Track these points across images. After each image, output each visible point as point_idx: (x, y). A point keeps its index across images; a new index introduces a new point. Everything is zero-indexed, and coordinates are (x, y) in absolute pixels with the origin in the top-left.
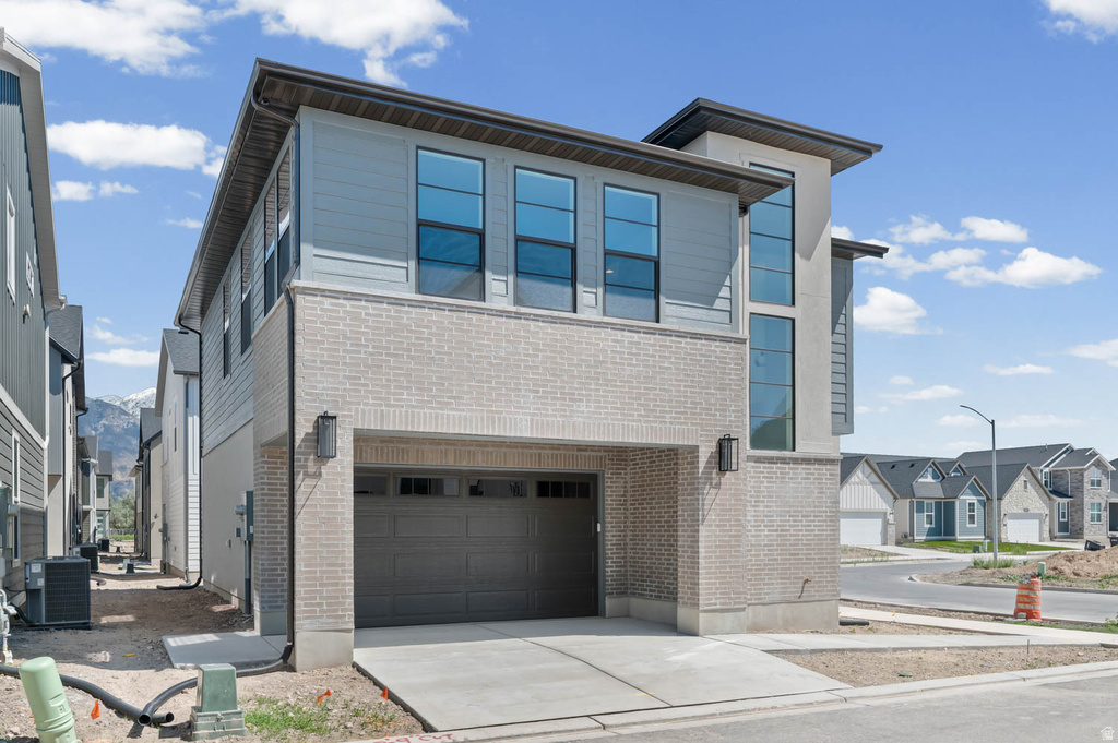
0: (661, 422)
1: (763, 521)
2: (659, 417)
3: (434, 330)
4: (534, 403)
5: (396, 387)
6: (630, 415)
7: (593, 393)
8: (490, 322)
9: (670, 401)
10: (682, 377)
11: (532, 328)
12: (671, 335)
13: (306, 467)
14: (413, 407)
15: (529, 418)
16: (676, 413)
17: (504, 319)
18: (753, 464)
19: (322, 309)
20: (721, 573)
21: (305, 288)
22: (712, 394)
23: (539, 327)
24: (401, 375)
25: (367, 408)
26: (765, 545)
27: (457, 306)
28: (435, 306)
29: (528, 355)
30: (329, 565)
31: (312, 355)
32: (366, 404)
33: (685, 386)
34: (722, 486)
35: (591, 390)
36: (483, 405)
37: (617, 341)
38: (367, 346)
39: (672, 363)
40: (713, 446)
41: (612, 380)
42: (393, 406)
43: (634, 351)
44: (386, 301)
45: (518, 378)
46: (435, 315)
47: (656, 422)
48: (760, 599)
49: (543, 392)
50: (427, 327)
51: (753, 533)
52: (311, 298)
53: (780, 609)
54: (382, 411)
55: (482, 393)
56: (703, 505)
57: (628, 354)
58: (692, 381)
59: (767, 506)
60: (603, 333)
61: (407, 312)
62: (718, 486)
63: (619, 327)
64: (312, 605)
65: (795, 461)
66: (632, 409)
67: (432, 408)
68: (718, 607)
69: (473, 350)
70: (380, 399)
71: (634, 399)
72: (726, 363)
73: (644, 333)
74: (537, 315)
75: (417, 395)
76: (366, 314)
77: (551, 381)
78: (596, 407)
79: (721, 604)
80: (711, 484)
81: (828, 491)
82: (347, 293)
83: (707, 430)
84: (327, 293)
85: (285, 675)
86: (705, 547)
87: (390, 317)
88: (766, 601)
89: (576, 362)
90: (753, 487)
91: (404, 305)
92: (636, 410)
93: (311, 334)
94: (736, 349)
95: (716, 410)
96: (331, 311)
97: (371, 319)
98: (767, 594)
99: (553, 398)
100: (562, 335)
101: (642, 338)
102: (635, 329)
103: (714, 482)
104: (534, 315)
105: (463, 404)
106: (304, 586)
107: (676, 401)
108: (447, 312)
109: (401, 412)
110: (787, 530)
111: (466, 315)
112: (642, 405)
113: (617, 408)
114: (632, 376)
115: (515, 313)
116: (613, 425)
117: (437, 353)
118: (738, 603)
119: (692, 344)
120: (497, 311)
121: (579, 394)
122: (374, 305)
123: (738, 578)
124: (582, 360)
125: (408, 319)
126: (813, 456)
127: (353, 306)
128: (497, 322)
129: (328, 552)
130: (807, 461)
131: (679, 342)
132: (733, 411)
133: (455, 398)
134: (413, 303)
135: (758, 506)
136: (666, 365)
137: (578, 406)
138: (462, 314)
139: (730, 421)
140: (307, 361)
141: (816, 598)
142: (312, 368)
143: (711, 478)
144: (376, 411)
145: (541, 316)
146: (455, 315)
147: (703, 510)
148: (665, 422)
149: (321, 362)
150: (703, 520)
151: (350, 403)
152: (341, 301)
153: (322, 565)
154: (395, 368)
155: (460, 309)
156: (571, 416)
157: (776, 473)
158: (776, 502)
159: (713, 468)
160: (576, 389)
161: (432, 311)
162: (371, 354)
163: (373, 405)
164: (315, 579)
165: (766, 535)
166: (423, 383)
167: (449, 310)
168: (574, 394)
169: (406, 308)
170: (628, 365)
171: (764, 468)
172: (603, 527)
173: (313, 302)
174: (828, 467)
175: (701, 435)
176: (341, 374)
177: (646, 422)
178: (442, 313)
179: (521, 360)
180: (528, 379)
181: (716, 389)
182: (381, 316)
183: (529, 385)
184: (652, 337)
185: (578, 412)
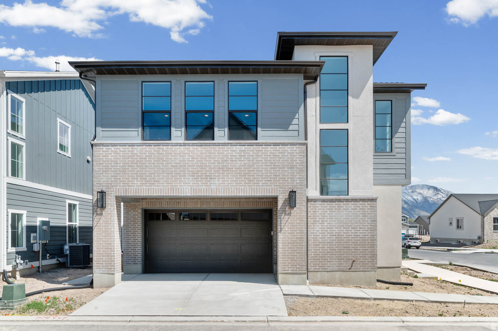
0: (256, 186)
1: (327, 231)
2: (256, 183)
3: (147, 154)
4: (192, 181)
5: (132, 179)
6: (240, 183)
7: (221, 175)
8: (172, 148)
9: (262, 176)
10: (269, 164)
11: (191, 149)
12: (262, 145)
13: (97, 211)
14: (139, 186)
15: (190, 187)
16: (265, 181)
17: (178, 147)
18: (320, 203)
19: (103, 151)
20: (291, 256)
21: (96, 144)
22: (286, 171)
23: (195, 148)
24: (134, 174)
25: (120, 188)
26: (328, 243)
27: (157, 144)
28: (148, 144)
29: (189, 161)
30: (105, 249)
31: (99, 169)
32: (120, 186)
33: (270, 168)
34: (292, 214)
35: (220, 173)
36: (169, 183)
37: (233, 151)
38: (120, 164)
39: (263, 158)
40: (287, 196)
41: (231, 168)
42: (130, 186)
43: (242, 154)
44: (127, 145)
45: (185, 171)
46: (148, 148)
47: (254, 186)
48: (325, 269)
49: (197, 176)
50: (144, 154)
51: (320, 236)
52: (99, 147)
53: (337, 274)
54: (126, 189)
55: (169, 178)
56: (281, 223)
57: (239, 156)
58: (274, 165)
59: (329, 223)
60: (226, 148)
61: (136, 149)
62: (290, 214)
63: (234, 144)
64: (99, 264)
65: (347, 200)
66: (241, 181)
67: (147, 186)
68: (290, 272)
69: (164, 161)
70: (125, 184)
71: (242, 176)
72: (294, 155)
73: (247, 145)
74: (194, 143)
75: (141, 181)
76: (120, 151)
77: (200, 171)
78: (222, 181)
79: (291, 270)
80: (285, 213)
81: (369, 215)
82: (112, 144)
83: (283, 188)
84: (104, 145)
85: (90, 290)
86: (282, 243)
87: (129, 151)
88: (328, 270)
89: (212, 162)
90: (321, 214)
91: (135, 146)
92: (243, 181)
93: (98, 161)
94: (299, 148)
95: (288, 178)
96: (106, 151)
97: (121, 153)
98: (329, 266)
99: (201, 178)
100: (205, 151)
101: (246, 148)
102: (243, 144)
103: (287, 213)
104: (192, 143)
105: (160, 184)
106: (97, 256)
107: (265, 176)
108: (153, 147)
109: (133, 188)
110: (342, 235)
111: (161, 147)
112: (246, 178)
113: (233, 181)
114: (241, 166)
115: (183, 144)
116: (231, 188)
117: (149, 163)
118: (302, 270)
119: (274, 148)
120: (175, 144)
121: (214, 176)
122: (123, 147)
123: (301, 258)
124: (215, 161)
125: (137, 151)
126: (358, 197)
127: (114, 149)
128: (175, 148)
129: (105, 244)
130: (355, 200)
131: (266, 148)
132: (298, 178)
133: (156, 181)
134: (139, 145)
135: (323, 223)
136: (260, 159)
137: (214, 181)
138: (159, 147)
139: (297, 183)
140: (97, 171)
141: (361, 270)
142: (99, 174)
143: (286, 211)
144: (124, 189)
145: (195, 144)
146: (156, 147)
147: (281, 226)
148: (259, 186)
149: (102, 171)
150: (281, 231)
151: (113, 186)
152: (110, 147)
153: (103, 249)
154: (131, 171)
155: (159, 145)
156: (210, 186)
157: (335, 207)
158: (335, 221)
159: (287, 206)
160: (212, 174)
161: (146, 147)
162: (122, 166)
163: (122, 186)
164: (100, 254)
165: (328, 238)
166: (143, 176)
167: (154, 146)
168: (211, 176)
169: (136, 147)
170: (239, 161)
171: (327, 204)
172: (273, 233)
173: (99, 149)
174: (369, 203)
175: (280, 191)
176: (110, 175)
177: (248, 186)
178: (151, 147)
179: (186, 163)
180: (190, 171)
181: (288, 168)
182: (126, 151)
183: (190, 174)
184: (252, 147)
185: (214, 183)
